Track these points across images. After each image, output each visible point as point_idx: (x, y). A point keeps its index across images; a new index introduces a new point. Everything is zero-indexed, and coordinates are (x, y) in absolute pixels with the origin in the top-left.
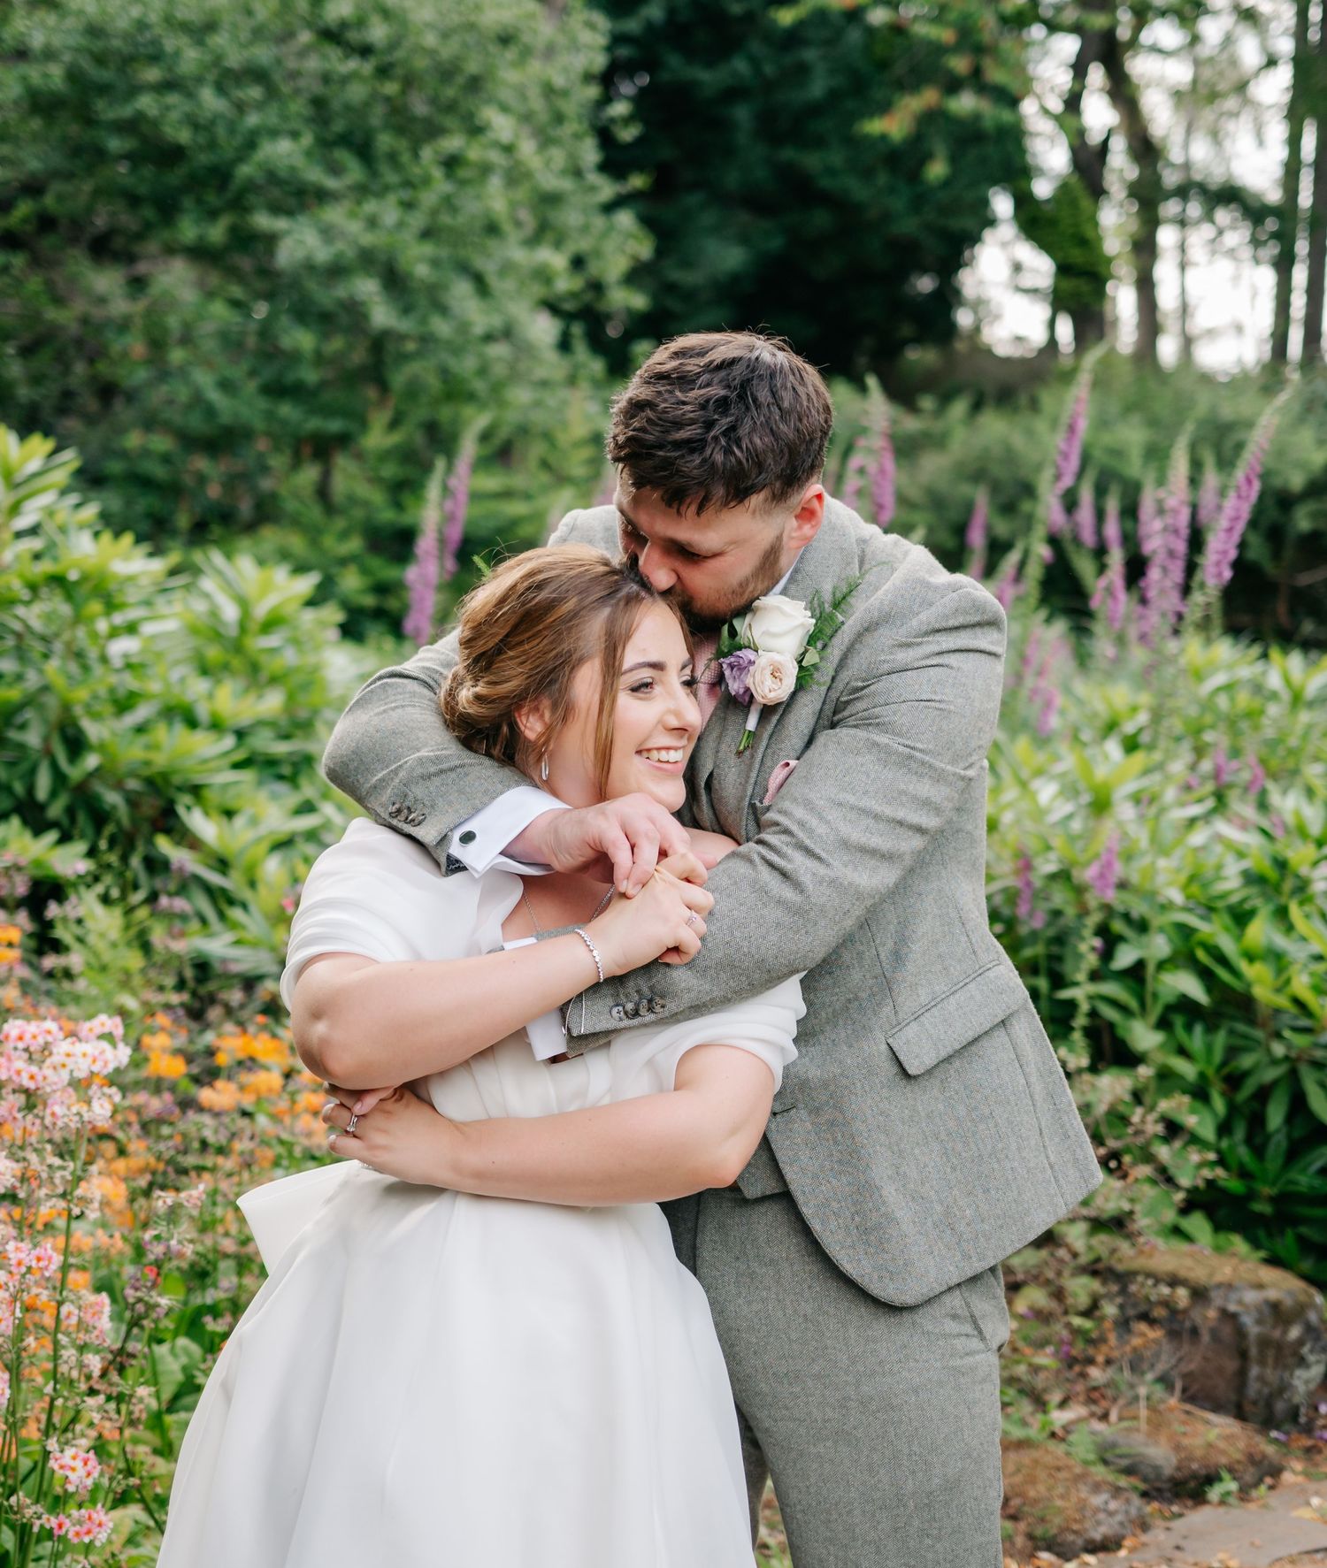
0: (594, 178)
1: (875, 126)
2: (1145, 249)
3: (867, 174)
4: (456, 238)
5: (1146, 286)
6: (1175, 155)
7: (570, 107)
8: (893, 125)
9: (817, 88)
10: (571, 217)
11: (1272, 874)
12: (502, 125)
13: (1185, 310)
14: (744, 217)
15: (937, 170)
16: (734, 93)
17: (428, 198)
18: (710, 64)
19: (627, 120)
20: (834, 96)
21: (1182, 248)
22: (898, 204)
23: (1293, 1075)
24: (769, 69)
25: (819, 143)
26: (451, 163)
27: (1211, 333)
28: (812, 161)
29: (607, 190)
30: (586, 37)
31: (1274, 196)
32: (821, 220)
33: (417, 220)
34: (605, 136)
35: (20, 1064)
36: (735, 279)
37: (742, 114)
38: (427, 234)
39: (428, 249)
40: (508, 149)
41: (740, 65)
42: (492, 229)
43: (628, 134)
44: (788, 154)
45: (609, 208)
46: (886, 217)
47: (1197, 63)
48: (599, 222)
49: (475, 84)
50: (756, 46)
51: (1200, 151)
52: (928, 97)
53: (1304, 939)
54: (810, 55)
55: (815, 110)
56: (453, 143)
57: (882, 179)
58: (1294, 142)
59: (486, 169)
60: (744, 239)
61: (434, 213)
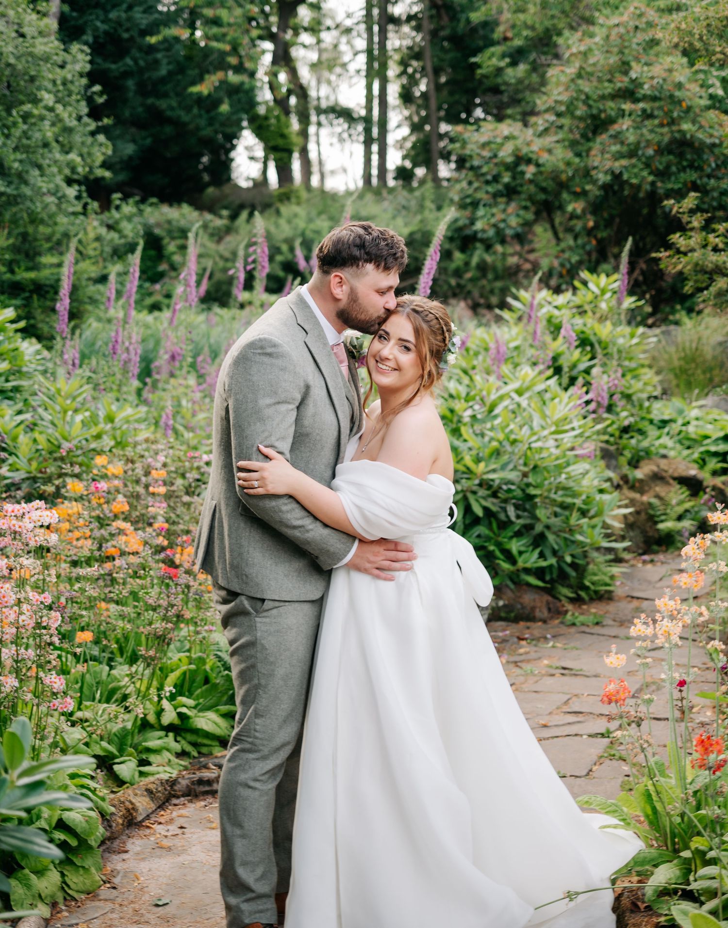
0: (86, 119)
1: (195, 89)
2: (304, 134)
3: (188, 109)
4: (27, 149)
5: (304, 152)
6: (313, 93)
7: (74, 88)
8: (203, 89)
9: (163, 71)
10: (77, 138)
11: (448, 414)
12: (48, 99)
13: (320, 163)
14: (133, 130)
15: (225, 108)
16: (126, 74)
17: (17, 133)
18: (114, 62)
19: (101, 94)
20: (170, 73)
21: (317, 135)
22: (203, 122)
23: (465, 498)
24: (142, 63)
25: (165, 95)
26: (26, 117)
27: (333, 172)
28: (163, 104)
29: (93, 126)
30: (80, 56)
31: (363, 113)
32: (168, 130)
33: (11, 143)
34: (90, 100)
35: (14, 522)
36: (131, 158)
37: (131, 83)
38: (16, 149)
39: (19, 156)
40: (51, 109)
41: (129, 61)
42: (46, 145)
43: (101, 100)
44: (150, 101)
45: (93, 134)
46: (198, 129)
47: (321, 51)
48: (89, 140)
49: (32, 79)
50: (135, 52)
51: (324, 91)
52: (220, 75)
53: (465, 441)
54: (159, 56)
55: (163, 80)
56: (27, 107)
57: (195, 111)
58: (369, 88)
59: (42, 118)
60: (134, 141)
61: (20, 139)
